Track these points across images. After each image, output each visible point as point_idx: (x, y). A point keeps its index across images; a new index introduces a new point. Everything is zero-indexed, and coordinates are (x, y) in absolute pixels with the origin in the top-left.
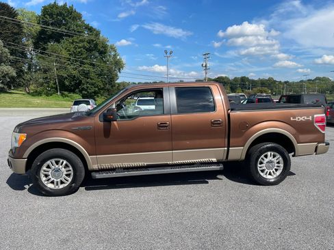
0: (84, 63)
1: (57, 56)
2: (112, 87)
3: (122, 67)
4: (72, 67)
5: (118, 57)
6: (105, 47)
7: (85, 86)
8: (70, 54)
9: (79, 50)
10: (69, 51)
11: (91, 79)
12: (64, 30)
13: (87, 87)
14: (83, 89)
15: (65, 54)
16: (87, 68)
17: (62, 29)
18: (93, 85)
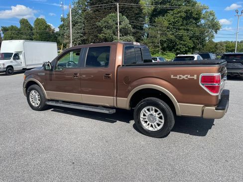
0: (179, 29)
1: (161, 26)
2: (203, 46)
3: (218, 29)
4: (171, 33)
5: (215, 21)
6: (199, 14)
7: (178, 47)
8: (170, 24)
9: (176, 19)
10: (169, 21)
11: (184, 41)
12: (168, 6)
13: (180, 48)
14: (177, 49)
15: (166, 24)
16: (181, 32)
17: (167, 6)
18: (185, 45)
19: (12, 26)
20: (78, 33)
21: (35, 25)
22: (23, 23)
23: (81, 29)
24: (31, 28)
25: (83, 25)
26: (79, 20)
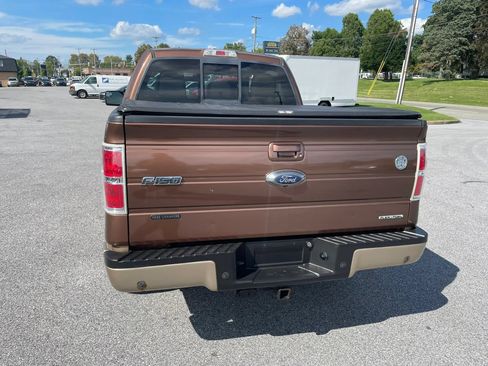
19: (328, 30)
20: (456, 35)
21: (370, 24)
22: (349, 22)
23: (466, 25)
24: (361, 31)
25: (474, 17)
26: (466, 6)
